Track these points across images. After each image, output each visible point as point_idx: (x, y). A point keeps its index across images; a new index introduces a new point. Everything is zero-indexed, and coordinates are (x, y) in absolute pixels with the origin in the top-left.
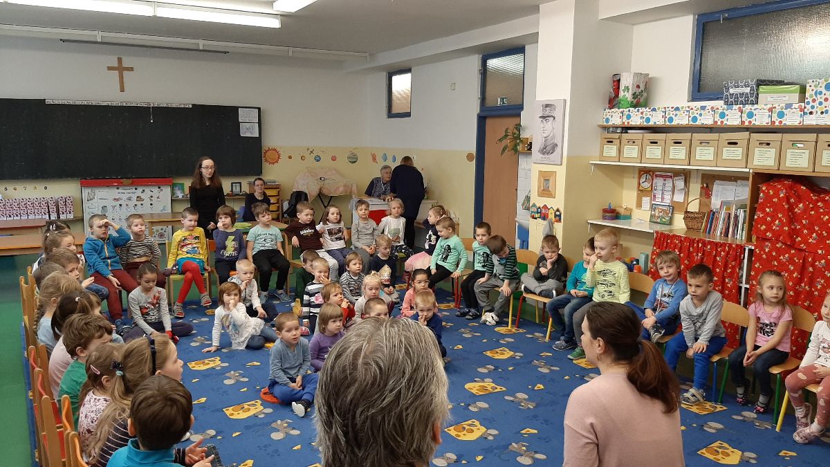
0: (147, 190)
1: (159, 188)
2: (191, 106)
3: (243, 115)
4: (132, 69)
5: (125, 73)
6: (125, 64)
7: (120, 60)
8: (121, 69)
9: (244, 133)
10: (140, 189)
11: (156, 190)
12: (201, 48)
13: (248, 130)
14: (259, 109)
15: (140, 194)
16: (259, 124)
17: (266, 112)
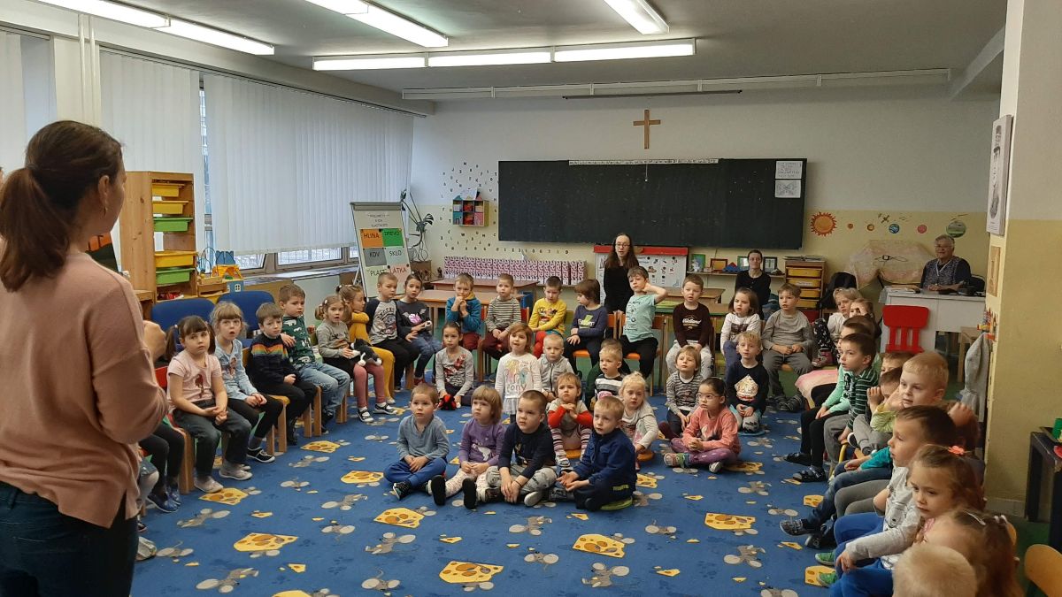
0: (660, 260)
1: (674, 258)
2: (717, 161)
3: (781, 170)
4: (659, 122)
5: (652, 127)
6: (652, 118)
7: (647, 112)
8: (647, 122)
9: (780, 193)
10: (653, 259)
11: (669, 260)
12: (700, 89)
13: (787, 186)
14: (805, 161)
15: (653, 265)
16: (803, 180)
17: (813, 164)
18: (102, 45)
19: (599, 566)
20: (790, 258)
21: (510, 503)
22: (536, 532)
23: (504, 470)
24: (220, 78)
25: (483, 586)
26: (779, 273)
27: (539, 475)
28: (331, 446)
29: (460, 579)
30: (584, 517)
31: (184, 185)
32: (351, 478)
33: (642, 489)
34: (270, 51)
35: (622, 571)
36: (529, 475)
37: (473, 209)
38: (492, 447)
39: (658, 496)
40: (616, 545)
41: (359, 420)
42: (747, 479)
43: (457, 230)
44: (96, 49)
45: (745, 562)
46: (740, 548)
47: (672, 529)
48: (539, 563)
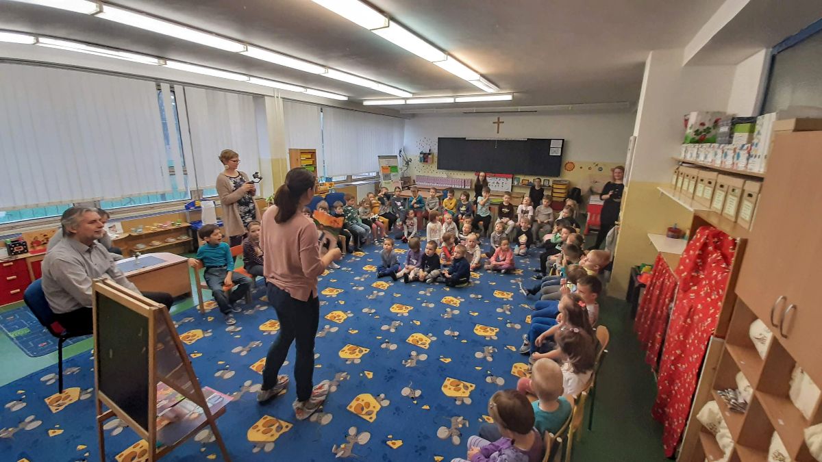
0: (501, 179)
1: (508, 179)
2: (526, 140)
3: (553, 144)
4: (503, 122)
5: (500, 124)
6: (500, 121)
7: (499, 119)
8: (498, 123)
9: (552, 153)
10: (498, 179)
11: (505, 179)
12: (519, 110)
13: (555, 151)
14: (563, 140)
15: (498, 181)
16: (562, 148)
17: (567, 141)
18: (284, 98)
19: (448, 310)
20: (555, 181)
21: (421, 282)
22: (428, 294)
23: (421, 270)
24: (328, 109)
25: (404, 315)
26: (549, 186)
27: (432, 272)
28: (362, 254)
29: (397, 311)
30: (448, 289)
31: (313, 153)
32: (366, 268)
33: (472, 278)
34: (346, 99)
35: (456, 312)
36: (429, 272)
37: (427, 156)
38: (417, 260)
39: (478, 282)
40: (456, 301)
41: (374, 244)
42: (516, 277)
43: (421, 165)
44: (281, 100)
45: (504, 312)
46: (504, 306)
47: (480, 296)
48: (427, 307)
